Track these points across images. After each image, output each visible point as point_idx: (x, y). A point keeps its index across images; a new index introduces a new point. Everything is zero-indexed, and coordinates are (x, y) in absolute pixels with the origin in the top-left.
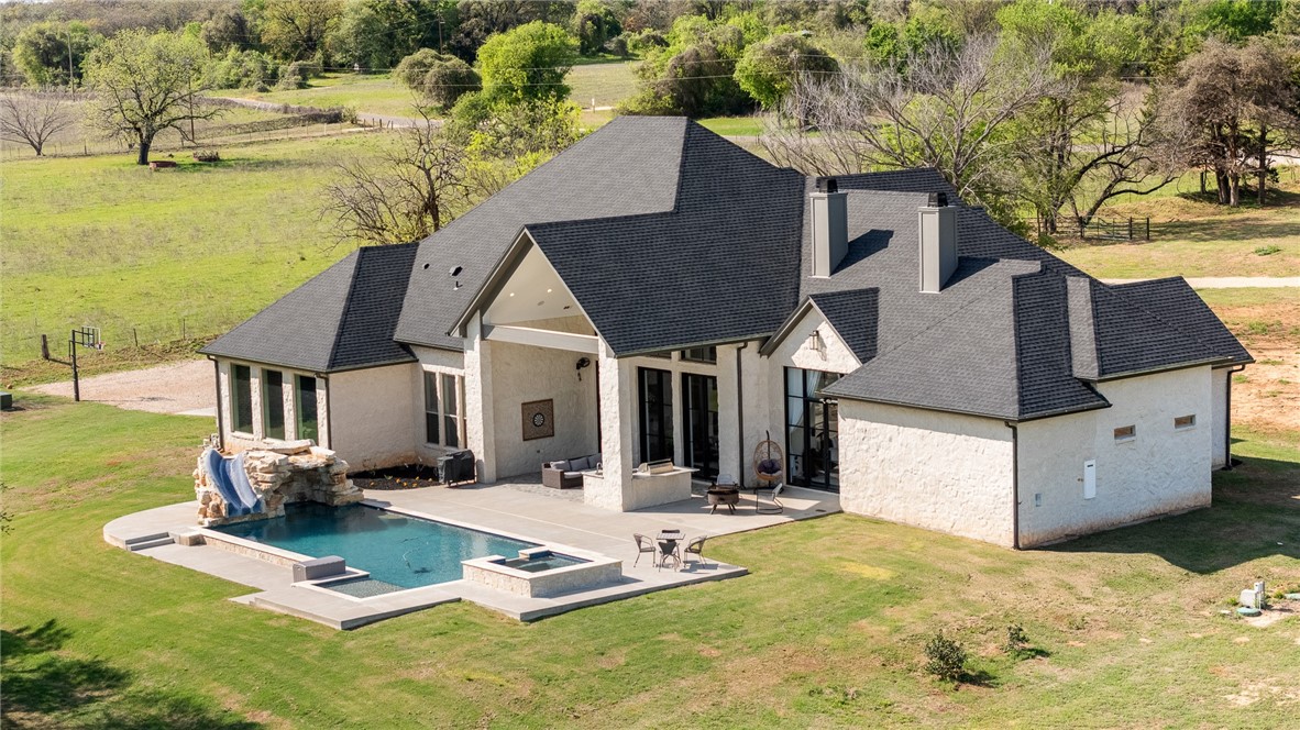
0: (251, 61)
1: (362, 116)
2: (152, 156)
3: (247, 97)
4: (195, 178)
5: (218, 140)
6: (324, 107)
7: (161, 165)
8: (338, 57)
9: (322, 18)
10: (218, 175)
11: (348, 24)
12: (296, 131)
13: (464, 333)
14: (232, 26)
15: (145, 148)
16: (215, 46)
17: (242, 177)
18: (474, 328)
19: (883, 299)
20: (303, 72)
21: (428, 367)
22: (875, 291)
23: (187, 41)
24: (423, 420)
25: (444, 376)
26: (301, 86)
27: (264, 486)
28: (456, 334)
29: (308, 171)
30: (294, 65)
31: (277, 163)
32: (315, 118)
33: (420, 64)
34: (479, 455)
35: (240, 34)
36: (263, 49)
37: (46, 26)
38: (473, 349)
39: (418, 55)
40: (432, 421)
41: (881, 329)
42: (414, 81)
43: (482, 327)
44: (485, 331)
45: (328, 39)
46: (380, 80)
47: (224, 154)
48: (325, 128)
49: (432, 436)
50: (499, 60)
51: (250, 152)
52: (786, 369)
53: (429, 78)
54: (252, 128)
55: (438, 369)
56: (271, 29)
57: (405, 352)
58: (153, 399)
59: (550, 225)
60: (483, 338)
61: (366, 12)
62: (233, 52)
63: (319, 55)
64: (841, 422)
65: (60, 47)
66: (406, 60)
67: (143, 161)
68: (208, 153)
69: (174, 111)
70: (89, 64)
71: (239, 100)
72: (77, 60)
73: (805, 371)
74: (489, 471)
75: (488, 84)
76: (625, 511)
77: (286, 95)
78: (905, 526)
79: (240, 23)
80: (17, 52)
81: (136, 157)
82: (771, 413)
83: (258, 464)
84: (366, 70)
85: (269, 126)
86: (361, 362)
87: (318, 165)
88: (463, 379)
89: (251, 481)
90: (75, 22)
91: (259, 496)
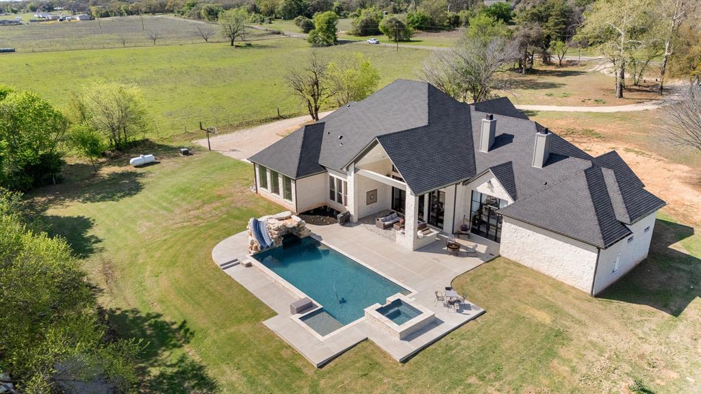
0: (258, 16)
1: (286, 33)
2: (235, 43)
3: (257, 26)
4: (245, 50)
5: (251, 39)
6: (276, 30)
7: (237, 46)
8: (278, 16)
9: (274, 6)
10: (251, 50)
11: (280, 8)
12: (269, 37)
13: (347, 169)
14: (253, 7)
15: (232, 42)
16: (249, 12)
17: (257, 51)
18: (352, 168)
19: (515, 167)
20: (270, 19)
21: (330, 174)
22: (511, 163)
23: (243, 11)
24: (329, 192)
25: (337, 179)
26: (270, 23)
27: (275, 236)
28: (345, 170)
29: (273, 49)
30: (268, 18)
31: (265, 47)
32: (274, 33)
33: (299, 20)
34: (352, 213)
35: (255, 9)
36: (260, 13)
37: (209, 5)
38: (350, 175)
39: (298, 18)
40: (332, 193)
41: (516, 181)
42: (298, 24)
43: (355, 168)
44: (356, 170)
45: (276, 10)
46: (289, 22)
47: (252, 43)
48: (277, 36)
49: (332, 197)
50: (320, 21)
51: (259, 43)
52: (472, 191)
53: (301, 23)
54: (259, 35)
55: (335, 176)
56: (262, 8)
57: (323, 169)
58: (233, 150)
59: (385, 135)
60: (355, 172)
61: (285, 5)
62: (253, 14)
63: (274, 15)
64: (504, 223)
65: (212, 11)
66: (296, 19)
67: (232, 45)
68: (248, 42)
69: (239, 32)
70: (220, 15)
71: (254, 26)
72: (217, 14)
73: (481, 194)
74: (355, 219)
75: (317, 27)
76: (415, 250)
77: (266, 26)
78: (532, 269)
79: (255, 6)
80: (203, 11)
81: (230, 43)
82: (464, 205)
83: (271, 226)
84: (285, 19)
85: (263, 35)
86: (307, 174)
87: (276, 47)
88: (346, 183)
89: (269, 234)
90: (216, 4)
91: (273, 240)
